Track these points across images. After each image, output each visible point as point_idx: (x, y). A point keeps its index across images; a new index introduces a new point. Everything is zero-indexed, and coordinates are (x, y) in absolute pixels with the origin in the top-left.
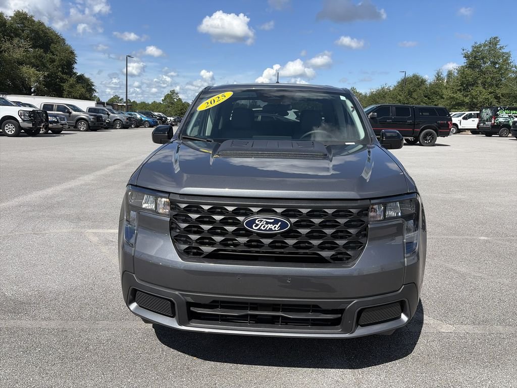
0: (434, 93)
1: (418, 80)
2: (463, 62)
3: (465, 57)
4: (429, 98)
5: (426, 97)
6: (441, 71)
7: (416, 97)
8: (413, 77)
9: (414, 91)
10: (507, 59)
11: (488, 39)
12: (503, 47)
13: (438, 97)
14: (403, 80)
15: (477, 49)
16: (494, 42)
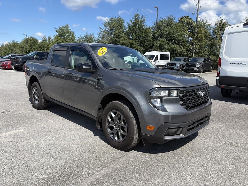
0: (44, 47)
1: (34, 39)
2: (56, 34)
3: (57, 32)
4: (42, 49)
5: (40, 48)
6: (45, 36)
7: (35, 48)
8: (31, 38)
9: (33, 45)
10: (73, 35)
11: (65, 25)
12: (71, 29)
13: (46, 49)
14: (25, 39)
15: (61, 29)
16: (67, 27)
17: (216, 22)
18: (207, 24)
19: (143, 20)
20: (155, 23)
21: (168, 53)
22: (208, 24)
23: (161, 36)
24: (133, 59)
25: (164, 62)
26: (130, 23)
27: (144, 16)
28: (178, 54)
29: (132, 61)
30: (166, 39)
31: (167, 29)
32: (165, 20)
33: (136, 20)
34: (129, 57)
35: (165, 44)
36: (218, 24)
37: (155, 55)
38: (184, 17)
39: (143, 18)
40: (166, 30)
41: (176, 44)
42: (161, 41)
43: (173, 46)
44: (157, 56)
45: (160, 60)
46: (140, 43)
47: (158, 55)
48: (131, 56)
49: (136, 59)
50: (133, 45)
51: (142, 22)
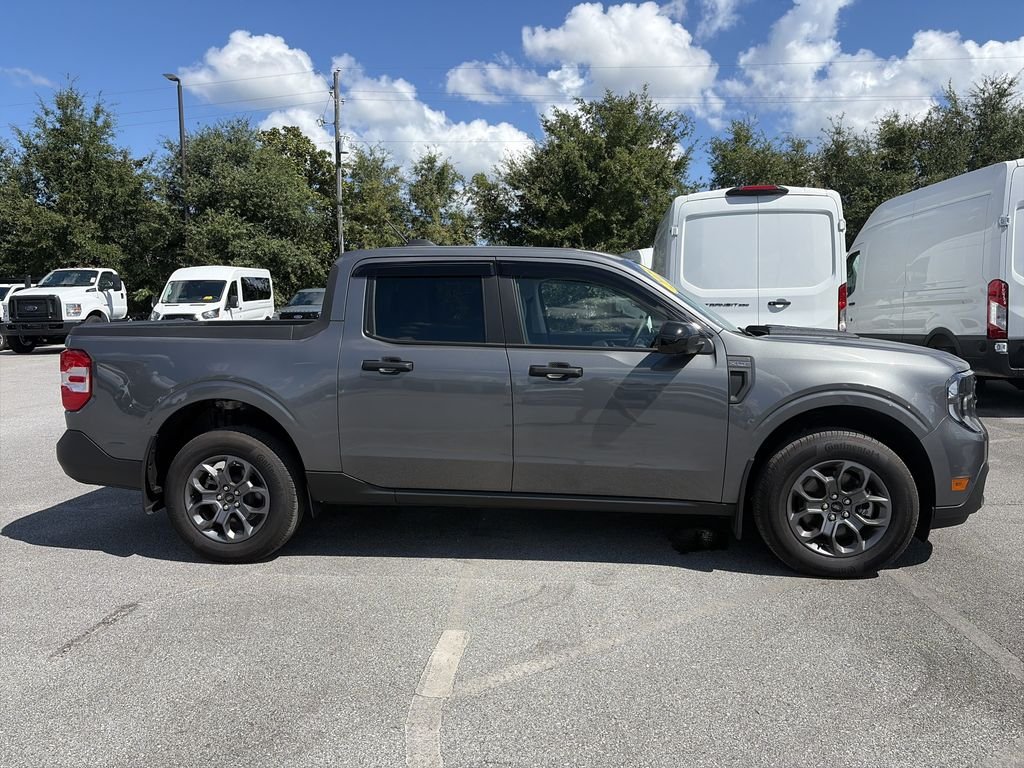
17: (416, 162)
18: (385, 165)
19: (100, 123)
20: (169, 142)
21: (265, 273)
22: (389, 165)
23: (212, 201)
24: (109, 298)
25: (262, 310)
26: (37, 130)
27: (104, 106)
28: (292, 276)
29: (106, 310)
30: (242, 216)
31: (239, 173)
32: (219, 135)
33: (66, 120)
34: (87, 291)
35: (238, 236)
36: (422, 168)
37: (224, 282)
38: (283, 132)
39: (101, 115)
40: (234, 177)
41: (283, 235)
42: (222, 221)
43: (275, 244)
44: (234, 284)
45: (245, 300)
46: (105, 229)
47: (235, 282)
48: (96, 286)
49: (122, 297)
50: (71, 233)
51: (98, 134)
